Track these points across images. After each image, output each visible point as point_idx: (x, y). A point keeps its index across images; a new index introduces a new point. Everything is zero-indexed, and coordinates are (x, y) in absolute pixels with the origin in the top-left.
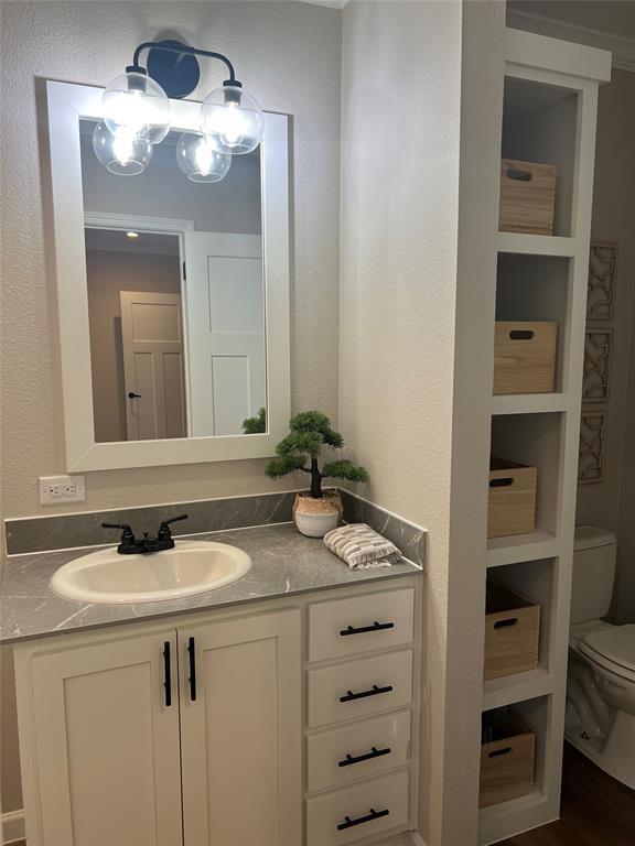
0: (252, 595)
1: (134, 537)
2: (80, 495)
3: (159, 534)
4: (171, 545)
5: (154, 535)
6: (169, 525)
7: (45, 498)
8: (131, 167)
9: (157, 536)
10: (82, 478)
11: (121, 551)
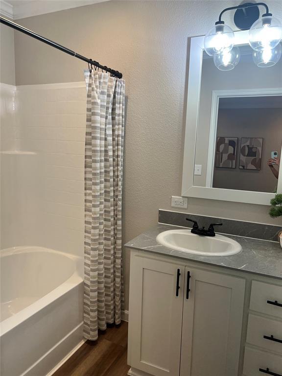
0: (222, 264)
1: (198, 227)
2: (185, 206)
3: (209, 229)
4: (213, 235)
5: (206, 228)
6: (214, 226)
7: (173, 204)
8: (228, 66)
9: (207, 229)
10: (187, 199)
11: (193, 232)
